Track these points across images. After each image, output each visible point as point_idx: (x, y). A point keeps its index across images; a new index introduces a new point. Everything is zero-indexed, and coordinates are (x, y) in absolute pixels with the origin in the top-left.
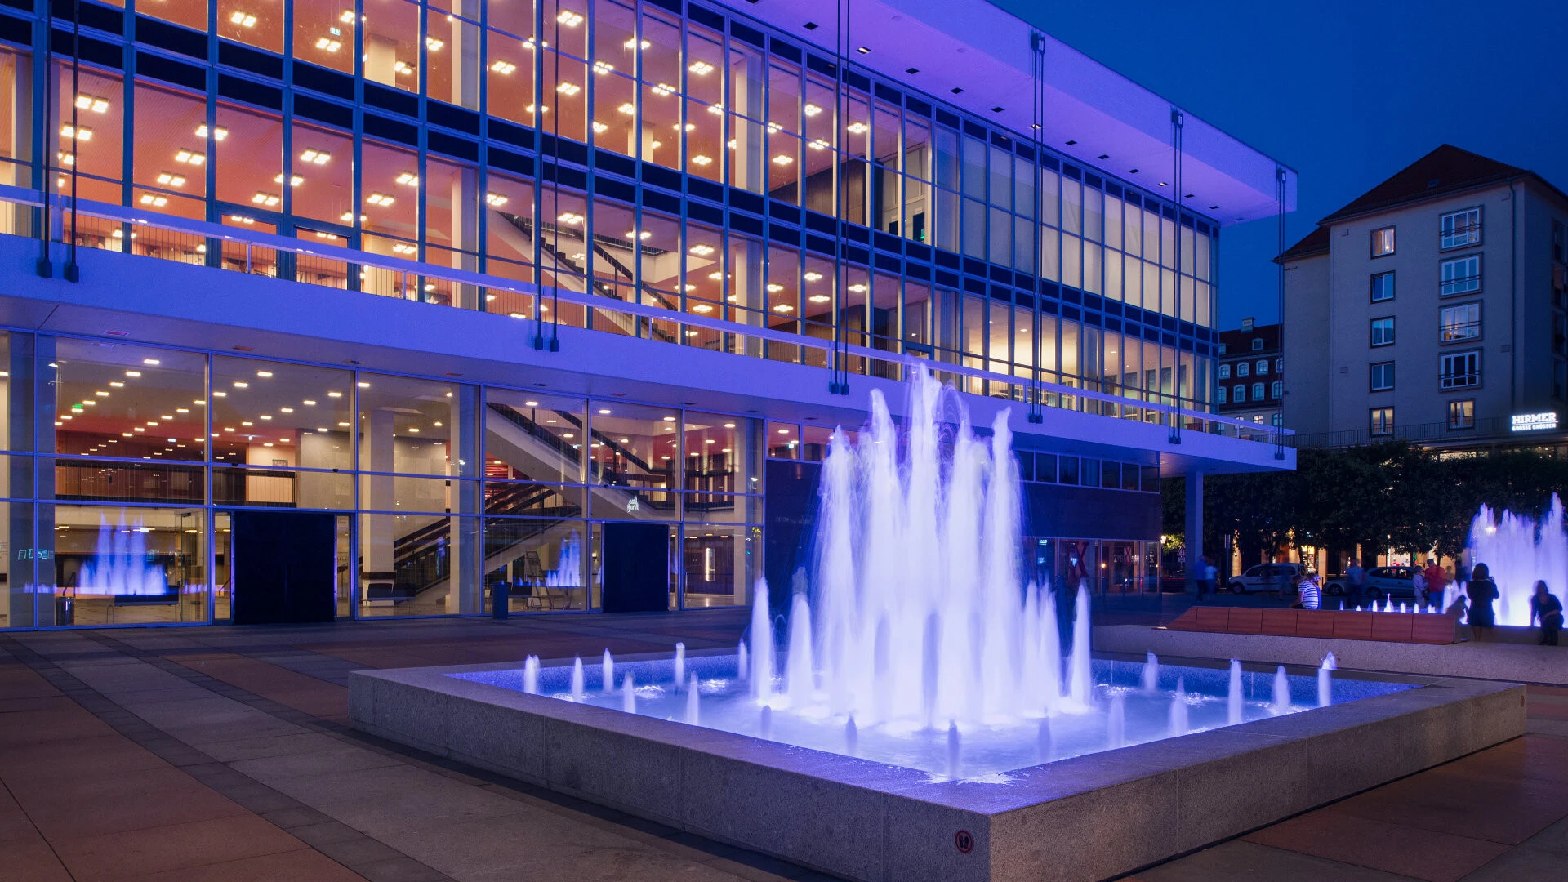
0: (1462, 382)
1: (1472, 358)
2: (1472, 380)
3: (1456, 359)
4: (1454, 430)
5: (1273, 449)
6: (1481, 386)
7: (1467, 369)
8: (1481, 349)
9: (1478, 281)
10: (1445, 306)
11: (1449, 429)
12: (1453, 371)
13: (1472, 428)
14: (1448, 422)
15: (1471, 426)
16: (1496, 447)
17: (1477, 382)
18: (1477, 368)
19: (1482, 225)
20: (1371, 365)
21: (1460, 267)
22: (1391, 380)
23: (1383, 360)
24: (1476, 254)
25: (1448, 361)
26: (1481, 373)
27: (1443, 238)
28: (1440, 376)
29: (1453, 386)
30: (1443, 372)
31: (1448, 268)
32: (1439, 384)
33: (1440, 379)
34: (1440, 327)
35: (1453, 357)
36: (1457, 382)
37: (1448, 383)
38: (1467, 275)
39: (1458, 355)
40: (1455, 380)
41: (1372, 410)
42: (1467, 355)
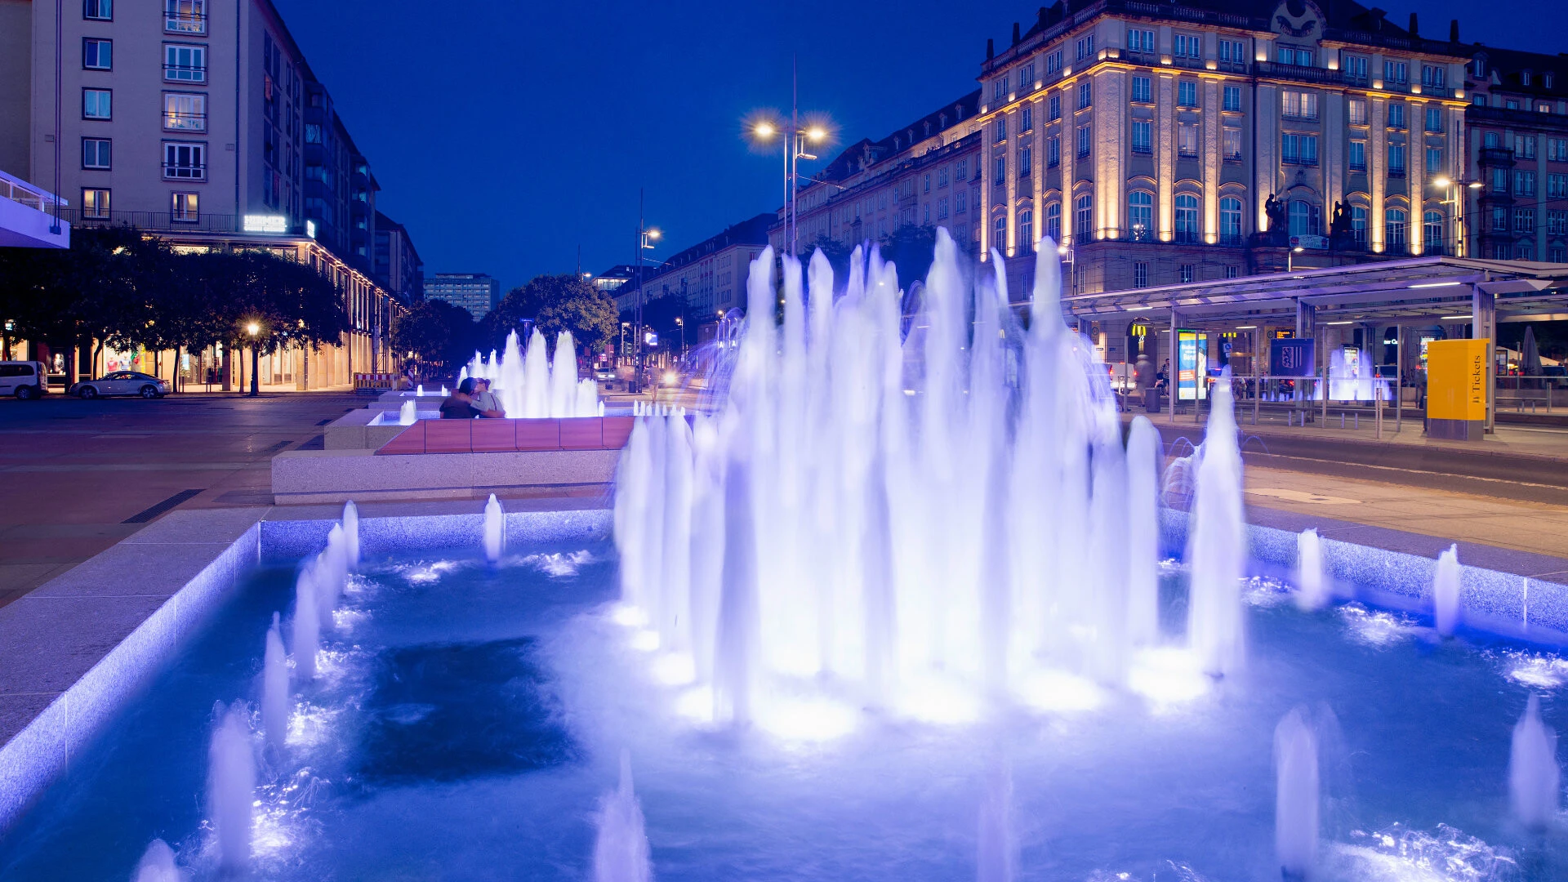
0: (187, 173)
1: (197, 151)
2: (197, 174)
3: (180, 148)
4: (177, 222)
5: (50, 220)
6: (206, 181)
7: (192, 160)
8: (206, 143)
9: (203, 73)
10: (169, 91)
11: (172, 221)
12: (177, 160)
13: (197, 223)
14: (171, 214)
15: (195, 220)
16: (229, 244)
17: (202, 177)
18: (202, 162)
19: (207, 18)
20: (83, 138)
21: (185, 55)
22: (107, 158)
23: (97, 135)
24: (201, 45)
25: (172, 149)
26: (206, 167)
27: (167, 19)
28: (163, 163)
29: (176, 177)
30: (166, 160)
31: (172, 51)
32: (162, 172)
33: (163, 166)
34: (163, 112)
35: (177, 146)
36: (181, 173)
37: (171, 172)
38: (192, 64)
39: (181, 145)
40: (178, 170)
41: (84, 189)
42: (192, 146)
